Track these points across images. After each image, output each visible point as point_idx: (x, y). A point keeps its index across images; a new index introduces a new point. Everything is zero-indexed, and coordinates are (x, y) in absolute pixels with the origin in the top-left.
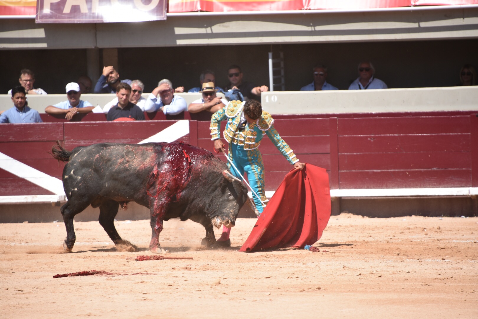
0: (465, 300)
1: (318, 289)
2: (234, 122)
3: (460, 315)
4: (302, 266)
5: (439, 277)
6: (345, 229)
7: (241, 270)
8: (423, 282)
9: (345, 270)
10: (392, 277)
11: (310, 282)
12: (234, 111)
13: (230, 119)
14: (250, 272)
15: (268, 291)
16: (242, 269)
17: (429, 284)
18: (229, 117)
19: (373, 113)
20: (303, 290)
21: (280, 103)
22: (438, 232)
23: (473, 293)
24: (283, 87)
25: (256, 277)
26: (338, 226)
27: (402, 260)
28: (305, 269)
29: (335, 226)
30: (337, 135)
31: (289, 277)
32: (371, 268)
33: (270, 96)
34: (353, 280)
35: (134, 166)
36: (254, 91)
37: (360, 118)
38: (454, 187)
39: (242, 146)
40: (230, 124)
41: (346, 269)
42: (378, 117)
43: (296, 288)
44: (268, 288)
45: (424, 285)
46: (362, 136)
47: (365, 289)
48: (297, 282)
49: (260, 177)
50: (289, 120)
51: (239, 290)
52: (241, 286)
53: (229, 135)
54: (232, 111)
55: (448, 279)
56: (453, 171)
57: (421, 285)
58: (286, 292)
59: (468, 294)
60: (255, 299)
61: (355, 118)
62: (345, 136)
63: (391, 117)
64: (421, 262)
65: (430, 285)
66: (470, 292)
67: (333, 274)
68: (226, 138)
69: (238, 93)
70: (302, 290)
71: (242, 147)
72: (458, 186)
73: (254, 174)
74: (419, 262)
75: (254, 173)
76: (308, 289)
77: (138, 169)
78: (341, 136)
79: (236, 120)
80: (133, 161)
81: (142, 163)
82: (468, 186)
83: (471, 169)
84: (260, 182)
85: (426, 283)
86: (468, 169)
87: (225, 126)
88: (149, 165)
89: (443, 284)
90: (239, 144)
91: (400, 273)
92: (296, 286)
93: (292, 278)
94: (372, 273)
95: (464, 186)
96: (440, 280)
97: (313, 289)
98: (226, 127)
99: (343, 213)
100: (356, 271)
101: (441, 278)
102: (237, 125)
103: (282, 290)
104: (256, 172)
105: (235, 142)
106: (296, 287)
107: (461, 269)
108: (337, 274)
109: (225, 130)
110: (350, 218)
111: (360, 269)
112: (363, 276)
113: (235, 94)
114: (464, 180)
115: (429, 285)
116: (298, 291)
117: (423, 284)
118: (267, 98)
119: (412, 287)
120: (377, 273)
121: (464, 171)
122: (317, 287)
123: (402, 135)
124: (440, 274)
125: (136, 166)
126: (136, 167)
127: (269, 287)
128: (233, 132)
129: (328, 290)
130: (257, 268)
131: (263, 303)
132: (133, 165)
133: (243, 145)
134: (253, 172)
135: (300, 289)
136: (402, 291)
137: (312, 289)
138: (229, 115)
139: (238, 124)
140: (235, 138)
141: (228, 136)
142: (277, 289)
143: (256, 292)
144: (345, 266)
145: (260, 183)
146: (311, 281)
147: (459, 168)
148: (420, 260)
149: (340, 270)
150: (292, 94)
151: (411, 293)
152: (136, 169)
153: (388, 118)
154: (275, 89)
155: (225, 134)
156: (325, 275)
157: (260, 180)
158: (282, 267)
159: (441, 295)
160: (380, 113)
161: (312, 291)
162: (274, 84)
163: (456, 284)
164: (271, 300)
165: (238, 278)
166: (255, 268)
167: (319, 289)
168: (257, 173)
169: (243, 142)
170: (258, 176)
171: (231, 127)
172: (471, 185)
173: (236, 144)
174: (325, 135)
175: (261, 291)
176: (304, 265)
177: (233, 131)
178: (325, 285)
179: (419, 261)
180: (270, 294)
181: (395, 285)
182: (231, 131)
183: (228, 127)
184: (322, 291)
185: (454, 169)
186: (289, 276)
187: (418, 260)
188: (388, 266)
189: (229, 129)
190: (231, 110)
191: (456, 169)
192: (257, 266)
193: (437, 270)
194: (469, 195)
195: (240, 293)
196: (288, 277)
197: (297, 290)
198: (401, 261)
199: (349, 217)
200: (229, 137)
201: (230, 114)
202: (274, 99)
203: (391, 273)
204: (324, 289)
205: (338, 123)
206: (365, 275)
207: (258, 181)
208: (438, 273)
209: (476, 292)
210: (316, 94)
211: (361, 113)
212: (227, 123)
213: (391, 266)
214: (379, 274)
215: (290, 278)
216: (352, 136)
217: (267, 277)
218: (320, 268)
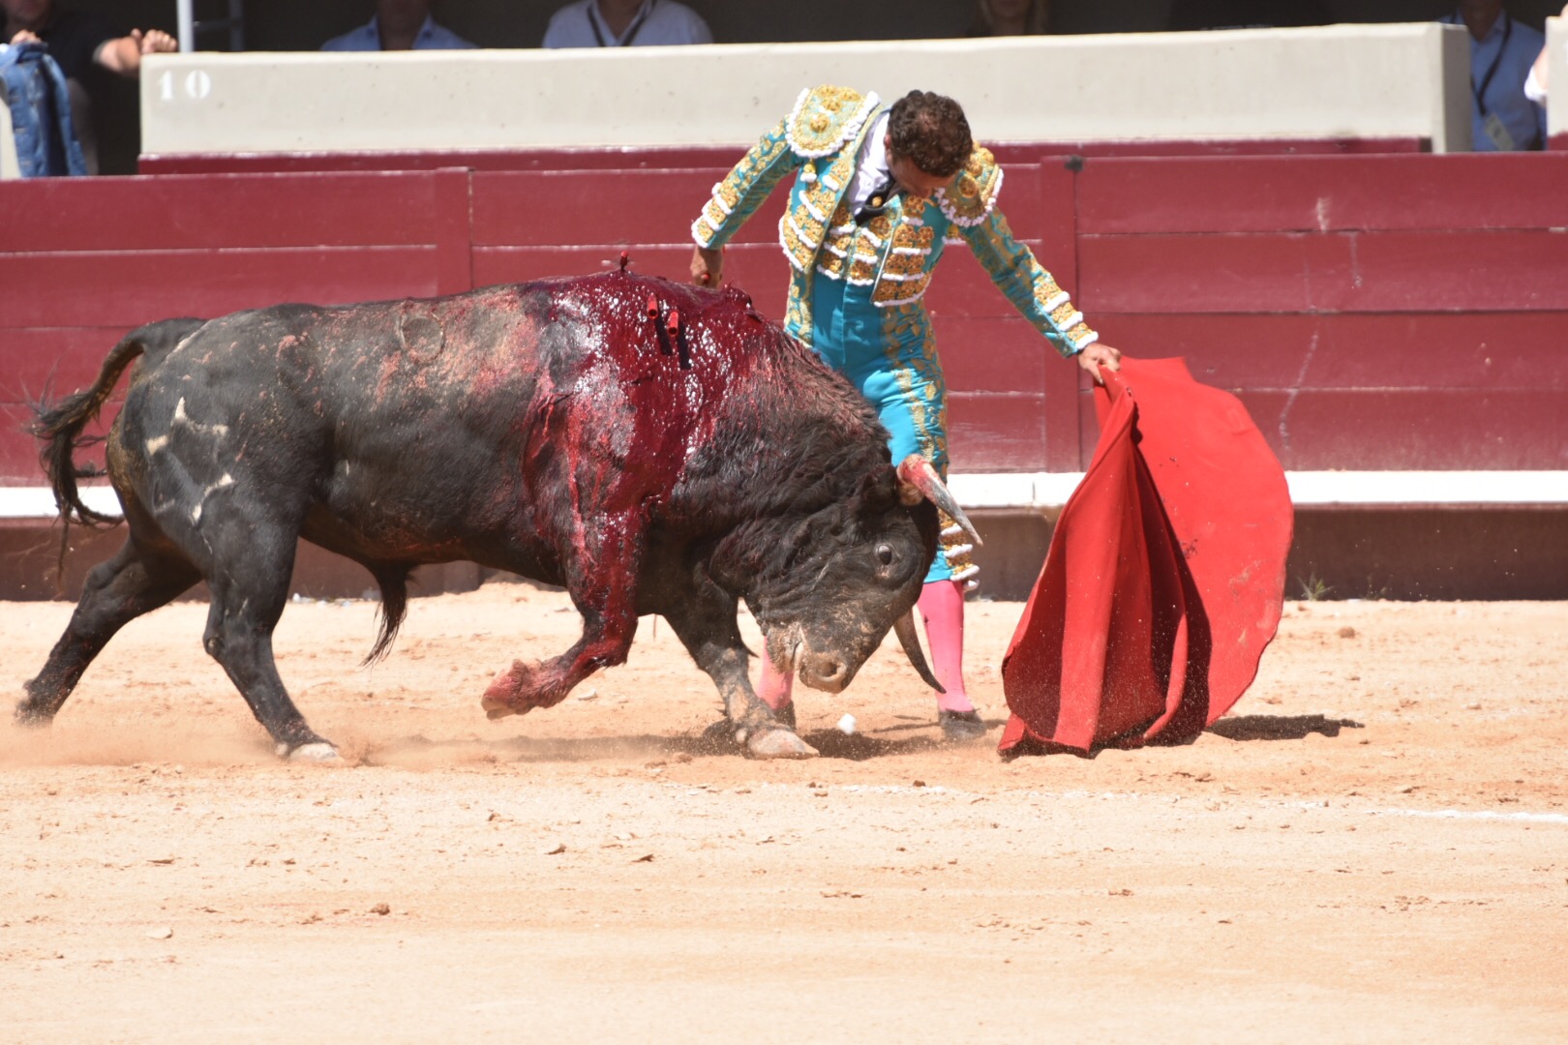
0: (1007, 962)
1: (377, 915)
2: (827, 179)
3: (981, 1024)
4: (312, 815)
5: (898, 859)
6: (499, 650)
7: (47, 829)
8: (829, 884)
9: (496, 829)
10: (699, 859)
11: (345, 881)
12: (828, 129)
13: (808, 167)
14: (84, 837)
15: (162, 922)
16: (50, 824)
17: (854, 894)
18: (802, 153)
19: (625, 149)
20: (313, 917)
21: (221, 105)
22: (898, 666)
23: (1039, 929)
24: (236, 36)
25: (111, 859)
26: (472, 640)
27: (742, 789)
28: (325, 828)
29: (460, 637)
30: (471, 245)
31: (252, 862)
32: (607, 821)
33: (180, 73)
34: (528, 874)
35: (450, 378)
36: (110, 53)
37: (566, 172)
38: (971, 472)
39: (864, 287)
40: (810, 186)
41: (501, 826)
42: (647, 167)
43: (285, 910)
44: (164, 908)
45: (836, 896)
46: (576, 247)
47: (581, 915)
48: (288, 882)
49: (935, 422)
50: (263, 180)
51: (36, 918)
52: (46, 901)
53: (803, 237)
54: (817, 130)
55: (935, 868)
56: (965, 400)
57: (821, 897)
58: (238, 925)
59: (1018, 935)
60: (106, 959)
61: (546, 173)
62: (502, 248)
63: (701, 170)
64: (826, 795)
65: (859, 896)
66: (1029, 926)
67: (446, 848)
68: (792, 251)
69: (39, 58)
70: (307, 916)
71: (865, 292)
72: (987, 466)
73: (909, 408)
74: (817, 795)
75: (908, 405)
76: (336, 913)
77: (469, 389)
78: (485, 248)
79: (836, 170)
80: (439, 358)
81: (483, 364)
82: (1031, 465)
83: (1042, 395)
84: (936, 444)
85: (842, 886)
86: (1029, 394)
87: (787, 197)
88: (514, 369)
89: (918, 892)
90: (854, 278)
91: (733, 843)
92: (285, 901)
93: (265, 864)
94: (614, 846)
95: (1014, 467)
96: (903, 872)
97: (356, 915)
98: (790, 202)
99: (495, 582)
100: (545, 833)
101: (908, 867)
102: (840, 195)
103: (222, 917)
104: (917, 399)
105: (835, 268)
106: (283, 905)
107: (995, 826)
108: (464, 849)
109: (788, 212)
110: (522, 602)
111: (560, 828)
112: (576, 855)
113: (26, 64)
114: (1010, 441)
115: (854, 897)
116: (293, 923)
117: (829, 891)
118: (166, 80)
119: (783, 906)
120: (633, 842)
121: (1014, 400)
122: (372, 904)
123: (747, 245)
124: (902, 850)
125: (461, 377)
126: (461, 382)
127: (166, 904)
128: (823, 224)
129: (424, 918)
130: (116, 821)
131: (139, 975)
132: (444, 378)
133: (870, 282)
134: (906, 401)
135: (300, 913)
136: (740, 922)
137: (353, 912)
138: (804, 146)
139: (843, 190)
140: (834, 249)
141: (799, 241)
142: (202, 912)
143: (110, 924)
144: (496, 811)
145: (936, 449)
146: (348, 878)
147: (990, 390)
148: (820, 787)
149: (477, 828)
150: (274, 67)
151: (777, 930)
152: (461, 393)
153: (690, 170)
154: (201, 44)
155: (788, 231)
156: (412, 850)
157: (933, 435)
158: (227, 816)
159: (905, 939)
160: (656, 148)
161: (352, 922)
162: (197, 23)
163: (969, 892)
164: (172, 961)
165: (31, 863)
166: (109, 819)
167: (385, 912)
168: (921, 403)
169: (866, 270)
170: (927, 420)
171: (813, 203)
172: (1042, 465)
173: (837, 281)
174: (418, 246)
175: (133, 923)
176: (321, 809)
177: (823, 219)
178: (407, 896)
179: (813, 790)
180: (169, 936)
181: (709, 895)
182: (814, 219)
183: (797, 201)
184: (395, 921)
185: (970, 394)
186: (252, 856)
187: (813, 785)
188: (680, 812)
189: (802, 212)
190: (816, 125)
191: (978, 393)
192: (118, 814)
193: (890, 832)
194: (1032, 508)
195: (39, 928)
196: (248, 862)
197: (289, 919)
198: (739, 790)
199: (518, 600)
200: (804, 245)
201: (806, 140)
202: (198, 87)
203: (694, 842)
204: (406, 914)
205: (474, 191)
206: (581, 854)
207: (928, 441)
208: (896, 846)
209: (1052, 927)
210: (377, 67)
211: (572, 150)
212: (796, 184)
213: (693, 813)
214: (641, 846)
215: (259, 865)
216: (535, 247)
217: (161, 859)
218: (390, 820)
